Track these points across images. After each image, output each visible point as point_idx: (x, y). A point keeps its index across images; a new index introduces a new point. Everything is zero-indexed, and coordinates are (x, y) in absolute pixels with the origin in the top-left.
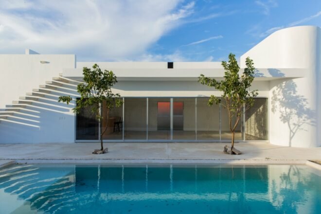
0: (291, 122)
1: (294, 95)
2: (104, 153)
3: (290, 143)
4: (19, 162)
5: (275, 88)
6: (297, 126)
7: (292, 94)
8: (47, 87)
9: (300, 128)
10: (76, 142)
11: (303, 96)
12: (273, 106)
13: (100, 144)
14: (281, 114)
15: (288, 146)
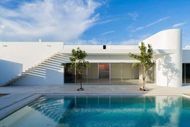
0: (168, 75)
1: (170, 63)
2: (82, 90)
3: (168, 85)
4: (45, 95)
5: (160, 59)
6: (171, 77)
7: (169, 62)
8: (52, 58)
9: (173, 78)
10: (64, 85)
11: (174, 63)
12: (159, 67)
13: (80, 85)
14: (163, 71)
15: (167, 86)
